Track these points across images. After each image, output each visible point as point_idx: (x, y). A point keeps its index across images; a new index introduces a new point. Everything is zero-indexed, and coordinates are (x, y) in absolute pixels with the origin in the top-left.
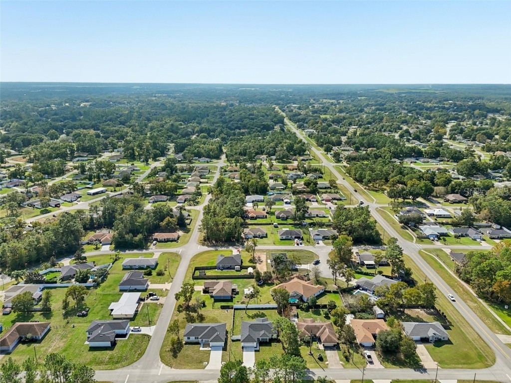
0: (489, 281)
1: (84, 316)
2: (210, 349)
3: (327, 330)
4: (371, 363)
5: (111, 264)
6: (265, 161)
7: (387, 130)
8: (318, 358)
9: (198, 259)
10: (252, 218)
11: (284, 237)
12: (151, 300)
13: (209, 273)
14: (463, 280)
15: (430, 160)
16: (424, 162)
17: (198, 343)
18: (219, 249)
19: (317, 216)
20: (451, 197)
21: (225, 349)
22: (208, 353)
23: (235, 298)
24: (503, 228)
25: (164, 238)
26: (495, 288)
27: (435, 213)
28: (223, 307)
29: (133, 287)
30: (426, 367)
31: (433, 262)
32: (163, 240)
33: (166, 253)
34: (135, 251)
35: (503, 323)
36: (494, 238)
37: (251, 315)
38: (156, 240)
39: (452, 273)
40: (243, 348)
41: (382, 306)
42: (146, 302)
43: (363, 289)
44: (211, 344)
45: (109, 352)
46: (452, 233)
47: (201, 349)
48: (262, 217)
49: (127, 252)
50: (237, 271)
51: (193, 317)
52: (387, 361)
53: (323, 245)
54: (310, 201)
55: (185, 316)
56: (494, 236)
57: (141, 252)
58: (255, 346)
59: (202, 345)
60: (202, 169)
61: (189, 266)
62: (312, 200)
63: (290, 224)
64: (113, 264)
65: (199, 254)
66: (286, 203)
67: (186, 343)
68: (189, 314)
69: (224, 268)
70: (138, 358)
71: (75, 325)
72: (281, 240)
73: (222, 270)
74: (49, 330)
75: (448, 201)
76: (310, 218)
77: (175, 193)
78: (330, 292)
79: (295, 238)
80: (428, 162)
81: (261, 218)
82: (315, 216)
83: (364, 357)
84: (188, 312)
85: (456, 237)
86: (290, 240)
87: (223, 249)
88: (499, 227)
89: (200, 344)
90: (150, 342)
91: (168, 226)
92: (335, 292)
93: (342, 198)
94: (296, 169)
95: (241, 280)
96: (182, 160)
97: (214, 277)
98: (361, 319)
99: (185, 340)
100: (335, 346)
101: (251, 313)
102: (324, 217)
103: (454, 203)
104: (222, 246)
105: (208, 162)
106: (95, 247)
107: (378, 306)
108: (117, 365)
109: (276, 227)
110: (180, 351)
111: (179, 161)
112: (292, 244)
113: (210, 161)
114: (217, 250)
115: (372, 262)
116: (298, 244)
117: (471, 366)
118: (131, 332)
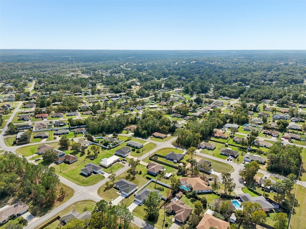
1: (92, 160)
2: (121, 194)
3: (183, 211)
5: (124, 141)
8: (166, 224)
9: (162, 151)
10: (217, 137)
11: (223, 153)
12: (122, 162)
13: (159, 159)
18: (178, 149)
19: (265, 146)
21: (126, 197)
22: (118, 196)
23: (158, 175)
25: (157, 135)
28: (147, 178)
29: (121, 154)
33: (152, 143)
34: (141, 139)
37: (156, 187)
38: (154, 135)
40: (135, 200)
42: (119, 162)
43: (241, 201)
44: (123, 192)
45: (84, 178)
47: (118, 193)
49: (137, 138)
50: (174, 163)
51: (130, 177)
54: (272, 136)
55: (127, 175)
58: (141, 203)
61: (154, 153)
62: (273, 135)
63: (238, 147)
64: (125, 141)
65: (166, 148)
68: (130, 175)
69: (169, 159)
70: (92, 185)
71: (86, 162)
72: (221, 154)
73: (167, 159)
74: (77, 161)
76: (258, 146)
77: (187, 114)
78: (215, 193)
79: (231, 155)
81: (223, 139)
82: (264, 146)
86: (226, 156)
89: (119, 190)
90: (103, 180)
91: (163, 130)
92: (218, 195)
95: (172, 168)
96: (212, 97)
97: (159, 162)
99: (115, 186)
100: (182, 222)
101: (158, 186)
105: (227, 100)
106: (127, 132)
107: (236, 214)
108: (82, 184)
109: (226, 146)
110: (108, 189)
111: (210, 97)
112: (224, 159)
113: (229, 100)
114: (176, 149)
116: (228, 160)
118: (100, 173)
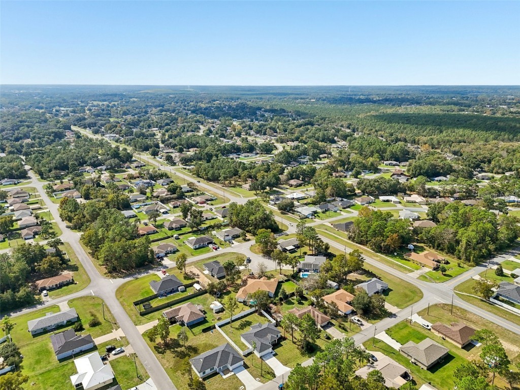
0: (382, 238)
2: (233, 373)
3: (315, 312)
4: (362, 325)
6: (94, 173)
7: (190, 129)
8: (326, 338)
9: (125, 294)
10: (143, 235)
11: (197, 246)
12: (115, 354)
13: (154, 304)
14: (357, 243)
15: (249, 154)
16: (246, 157)
17: (216, 374)
18: (139, 276)
19: (207, 219)
20: (293, 182)
21: (246, 367)
22: (235, 377)
23: (206, 317)
24: (343, 199)
25: (54, 284)
26: (388, 241)
27: (295, 197)
28: (205, 331)
29: (77, 350)
30: (394, 313)
31: (328, 235)
32: (55, 287)
33: (73, 300)
34: (25, 311)
35: (403, 265)
36: (345, 208)
37: (237, 327)
38: (43, 289)
39: (346, 240)
40: (261, 358)
41: (333, 278)
42: (110, 359)
43: (305, 271)
44: (231, 368)
46: (319, 210)
47: (224, 377)
48: (153, 232)
50: (182, 292)
51: (183, 352)
52: (369, 319)
53: (237, 243)
55: (174, 355)
56: (345, 206)
57: (34, 309)
58: (271, 351)
59: (221, 373)
60: (17, 193)
63: (189, 232)
66: (163, 213)
67: (204, 379)
68: (176, 351)
69: (167, 294)
73: (166, 296)
75: (291, 186)
77: (11, 228)
78: (282, 282)
79: (208, 244)
80: (248, 156)
81: (152, 234)
83: (354, 323)
84: (172, 350)
85: (323, 212)
86: (204, 247)
87: (143, 275)
88: (341, 199)
89: (219, 373)
91: (53, 267)
92: (286, 281)
93: (213, 199)
94: (138, 177)
95: (195, 298)
97: (164, 306)
98: (328, 294)
99: (200, 376)
100: (328, 323)
101: (236, 325)
102: (213, 219)
103: (298, 186)
104: (140, 273)
105: (15, 184)
107: (330, 279)
109: (177, 238)
112: (209, 251)
113: (18, 183)
114: (137, 279)
115: (292, 247)
116: (216, 249)
117: (414, 301)
